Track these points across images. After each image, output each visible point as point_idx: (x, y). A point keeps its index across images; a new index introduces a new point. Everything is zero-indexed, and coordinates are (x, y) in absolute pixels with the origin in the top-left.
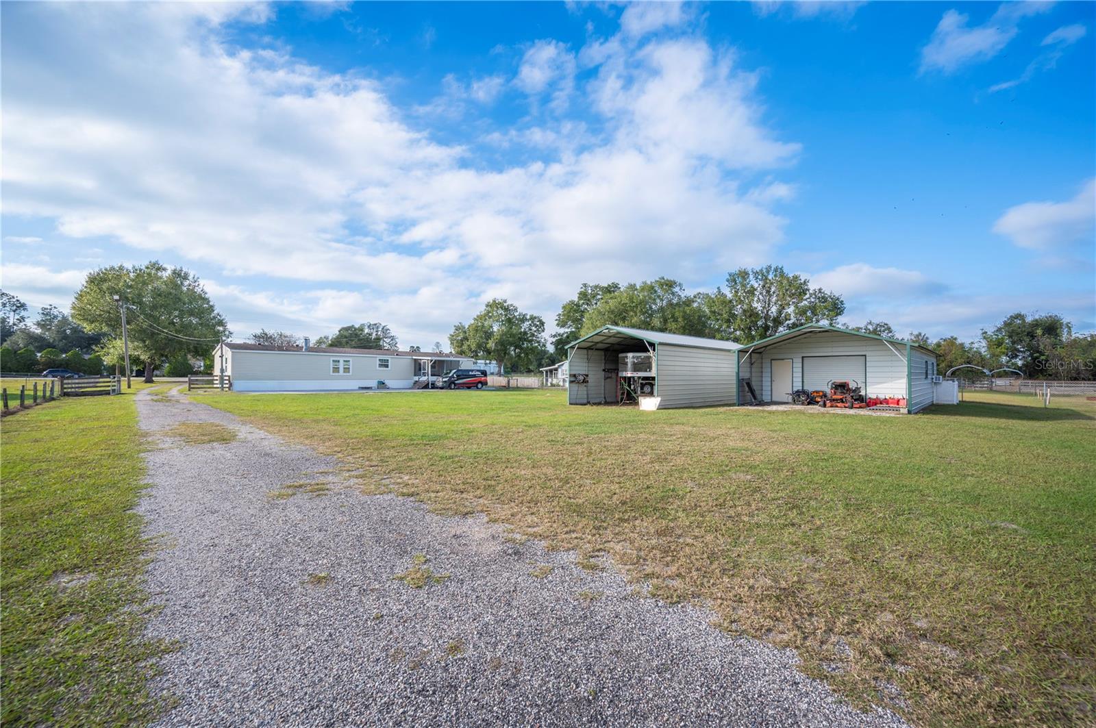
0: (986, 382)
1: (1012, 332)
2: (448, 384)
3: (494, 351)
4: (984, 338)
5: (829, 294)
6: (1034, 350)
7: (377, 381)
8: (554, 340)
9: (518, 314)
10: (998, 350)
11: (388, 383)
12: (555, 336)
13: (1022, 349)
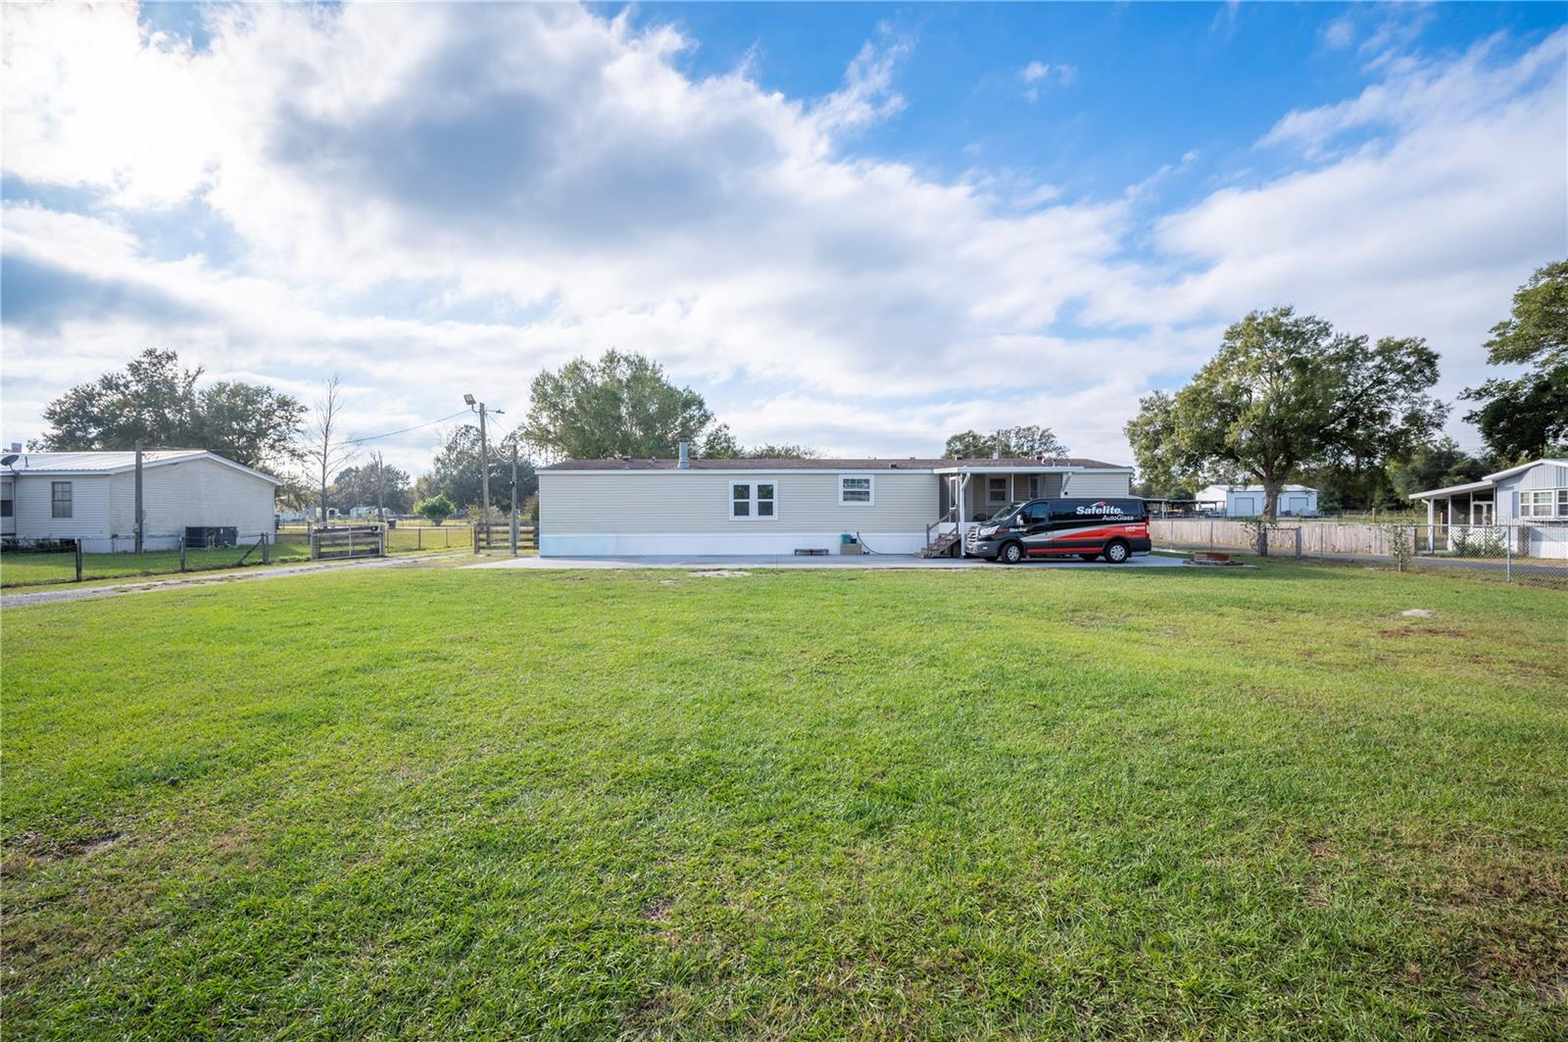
2: (997, 544)
3: (1250, 452)
7: (840, 534)
8: (1479, 406)
9: (1330, 340)
11: (870, 540)
12: (1480, 394)
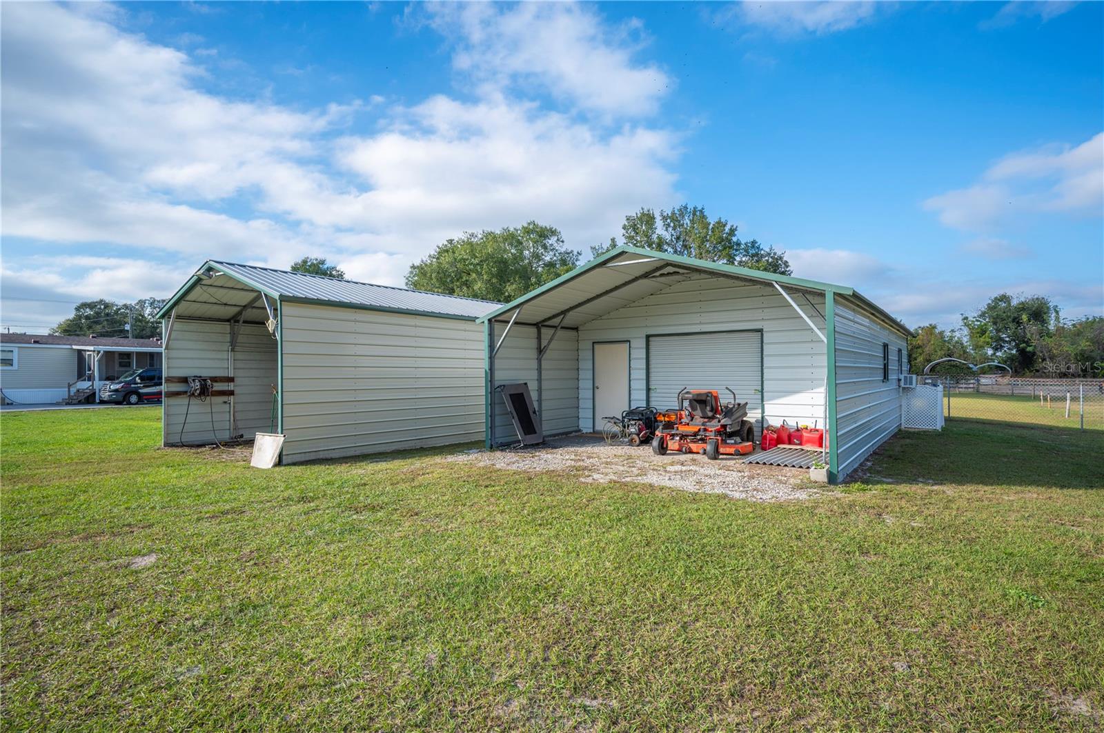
0: (972, 381)
1: (997, 318)
2: (122, 394)
4: (966, 325)
5: (768, 250)
6: (1020, 340)
10: (982, 339)
13: (1007, 339)
